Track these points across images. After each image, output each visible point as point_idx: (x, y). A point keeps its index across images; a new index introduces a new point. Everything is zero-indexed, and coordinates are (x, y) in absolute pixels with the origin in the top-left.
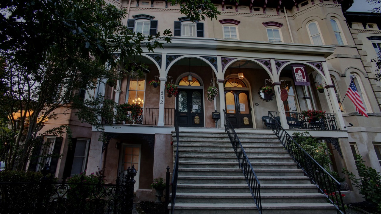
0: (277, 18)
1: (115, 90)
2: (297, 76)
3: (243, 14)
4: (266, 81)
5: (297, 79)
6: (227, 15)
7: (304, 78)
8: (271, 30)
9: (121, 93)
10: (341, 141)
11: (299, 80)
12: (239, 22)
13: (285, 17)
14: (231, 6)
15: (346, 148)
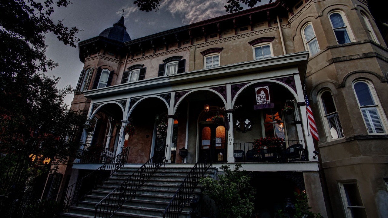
0: (269, 31)
1: (107, 135)
2: (259, 98)
3: (227, 39)
4: (219, 109)
5: (257, 102)
6: (210, 44)
7: (267, 99)
8: (260, 48)
9: (111, 137)
10: (307, 176)
11: (260, 103)
12: (222, 49)
13: (278, 28)
14: (215, 34)
15: (312, 186)
